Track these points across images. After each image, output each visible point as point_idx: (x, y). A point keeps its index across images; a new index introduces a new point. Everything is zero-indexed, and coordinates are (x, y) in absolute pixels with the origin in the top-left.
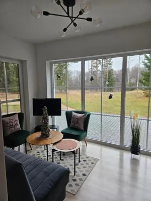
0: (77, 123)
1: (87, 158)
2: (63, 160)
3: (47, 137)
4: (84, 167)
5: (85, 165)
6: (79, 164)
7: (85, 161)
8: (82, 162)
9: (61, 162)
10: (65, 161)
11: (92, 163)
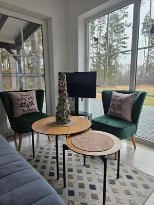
0: (120, 107)
1: (135, 172)
2: (88, 166)
3: (64, 123)
4: (128, 193)
5: (129, 187)
6: (117, 182)
7: (129, 177)
8: (124, 179)
9: (84, 169)
10: (91, 169)
11: (146, 187)
